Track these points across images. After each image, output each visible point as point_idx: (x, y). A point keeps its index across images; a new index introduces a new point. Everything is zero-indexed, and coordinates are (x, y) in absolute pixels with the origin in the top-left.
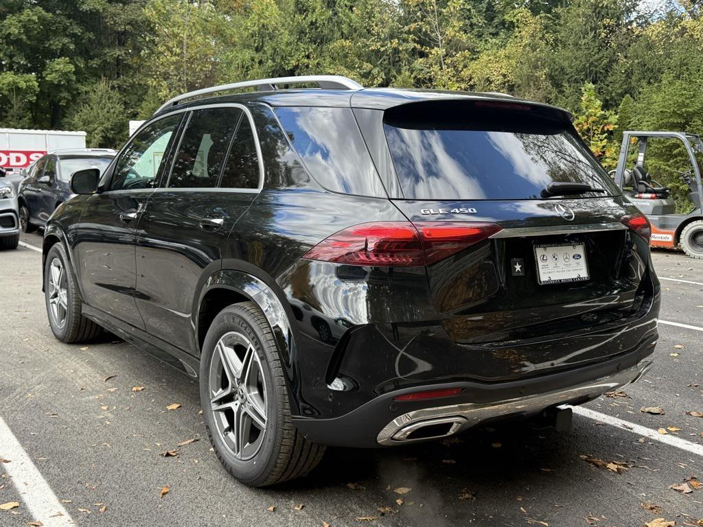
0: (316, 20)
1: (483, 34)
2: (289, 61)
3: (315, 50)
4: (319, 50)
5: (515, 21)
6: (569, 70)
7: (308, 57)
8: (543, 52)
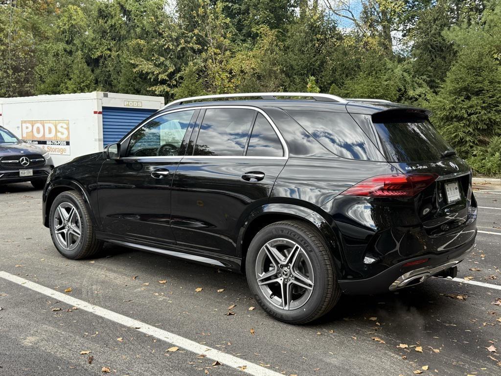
0: (115, 23)
1: (236, 40)
2: (95, 52)
3: (115, 45)
4: (118, 45)
5: (259, 32)
6: (296, 67)
7: (110, 50)
8: (278, 55)
